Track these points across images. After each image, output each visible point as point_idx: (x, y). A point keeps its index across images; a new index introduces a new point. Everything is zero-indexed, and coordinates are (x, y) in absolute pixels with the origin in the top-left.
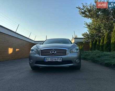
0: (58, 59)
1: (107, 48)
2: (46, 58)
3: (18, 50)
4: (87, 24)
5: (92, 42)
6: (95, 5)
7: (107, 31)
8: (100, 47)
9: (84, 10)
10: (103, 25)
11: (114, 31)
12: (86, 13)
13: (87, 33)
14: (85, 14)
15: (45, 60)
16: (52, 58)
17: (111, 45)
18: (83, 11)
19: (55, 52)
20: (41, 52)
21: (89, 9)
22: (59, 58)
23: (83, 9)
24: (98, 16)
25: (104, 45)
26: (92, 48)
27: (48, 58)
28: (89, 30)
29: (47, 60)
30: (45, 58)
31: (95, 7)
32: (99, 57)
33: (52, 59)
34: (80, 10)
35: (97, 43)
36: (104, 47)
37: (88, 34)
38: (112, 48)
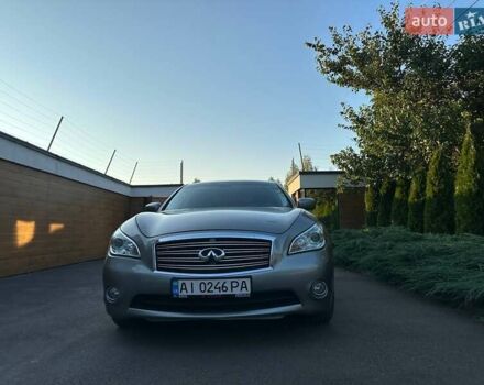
0: (235, 285)
1: (439, 218)
2: (181, 282)
3: (60, 226)
4: (352, 114)
5: (376, 189)
6: (386, 36)
7: (436, 146)
8: (410, 213)
9: (340, 54)
10: (419, 120)
11: (465, 143)
12: (348, 67)
13: (352, 150)
14: (344, 72)
15: (175, 291)
16: (206, 282)
17: (453, 205)
18: (334, 58)
19: (219, 253)
20: (159, 253)
21: (360, 51)
22: (240, 281)
23: (335, 52)
24: (396, 82)
25: (424, 201)
26: (373, 215)
27: (188, 283)
28: (359, 138)
29: (184, 292)
30: (175, 283)
31: (383, 43)
32: (407, 260)
33: (208, 287)
34: (321, 57)
35: (397, 194)
36: (425, 214)
37: (355, 155)
38: (458, 216)
